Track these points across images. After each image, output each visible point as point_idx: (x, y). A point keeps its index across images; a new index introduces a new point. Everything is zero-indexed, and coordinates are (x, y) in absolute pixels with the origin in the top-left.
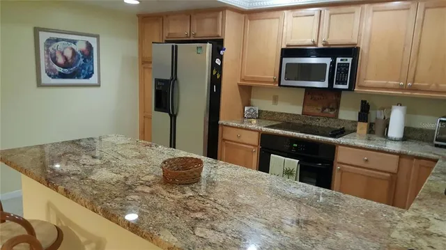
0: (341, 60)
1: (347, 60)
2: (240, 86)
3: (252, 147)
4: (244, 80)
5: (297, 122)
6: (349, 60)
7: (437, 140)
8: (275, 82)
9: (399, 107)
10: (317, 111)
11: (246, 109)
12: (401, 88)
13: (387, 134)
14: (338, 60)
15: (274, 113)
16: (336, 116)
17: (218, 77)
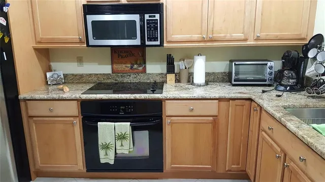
0: (150, 17)
1: (155, 16)
2: (37, 50)
3: (72, 119)
4: (40, 43)
5: (109, 81)
6: (157, 16)
7: (235, 81)
8: (81, 42)
9: (200, 57)
10: (127, 69)
11: (49, 75)
12: (203, 41)
13: (193, 81)
14: (147, 17)
15: (81, 76)
16: (144, 71)
17: (7, 41)
